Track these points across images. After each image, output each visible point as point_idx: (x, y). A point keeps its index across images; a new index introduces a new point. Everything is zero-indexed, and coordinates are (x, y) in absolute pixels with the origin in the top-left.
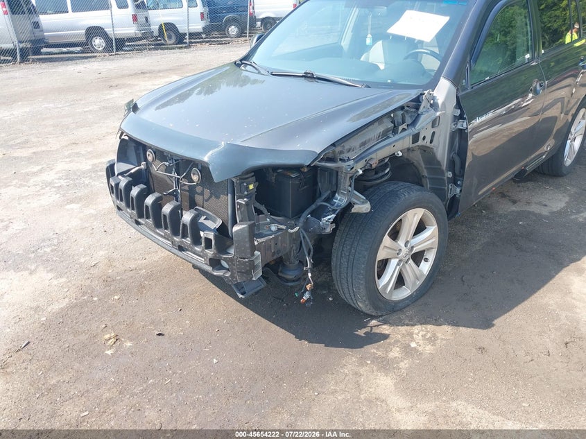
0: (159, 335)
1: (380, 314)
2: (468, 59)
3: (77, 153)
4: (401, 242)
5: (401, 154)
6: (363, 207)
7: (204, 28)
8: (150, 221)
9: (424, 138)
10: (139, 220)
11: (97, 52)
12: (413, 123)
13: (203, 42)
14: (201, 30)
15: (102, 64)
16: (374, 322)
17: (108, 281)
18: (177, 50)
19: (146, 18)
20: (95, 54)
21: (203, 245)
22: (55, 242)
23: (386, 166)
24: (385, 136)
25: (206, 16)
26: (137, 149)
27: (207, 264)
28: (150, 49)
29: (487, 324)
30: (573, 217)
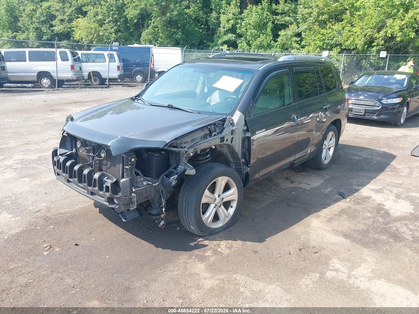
0: (76, 245)
1: (204, 235)
2: (252, 102)
3: (28, 150)
4: (216, 195)
5: (214, 147)
6: (191, 172)
7: (119, 76)
8: (76, 179)
9: (227, 140)
10: (70, 179)
11: (44, 87)
12: (221, 132)
13: (118, 84)
14: (117, 77)
15: (46, 95)
16: (201, 239)
17: (46, 219)
18: (100, 89)
19: (80, 68)
20: (43, 89)
21: (104, 190)
22: (13, 198)
23: (207, 154)
24: (205, 137)
25: (121, 68)
26: (71, 142)
27: (106, 201)
28: (81, 88)
29: (261, 240)
30: (323, 190)
